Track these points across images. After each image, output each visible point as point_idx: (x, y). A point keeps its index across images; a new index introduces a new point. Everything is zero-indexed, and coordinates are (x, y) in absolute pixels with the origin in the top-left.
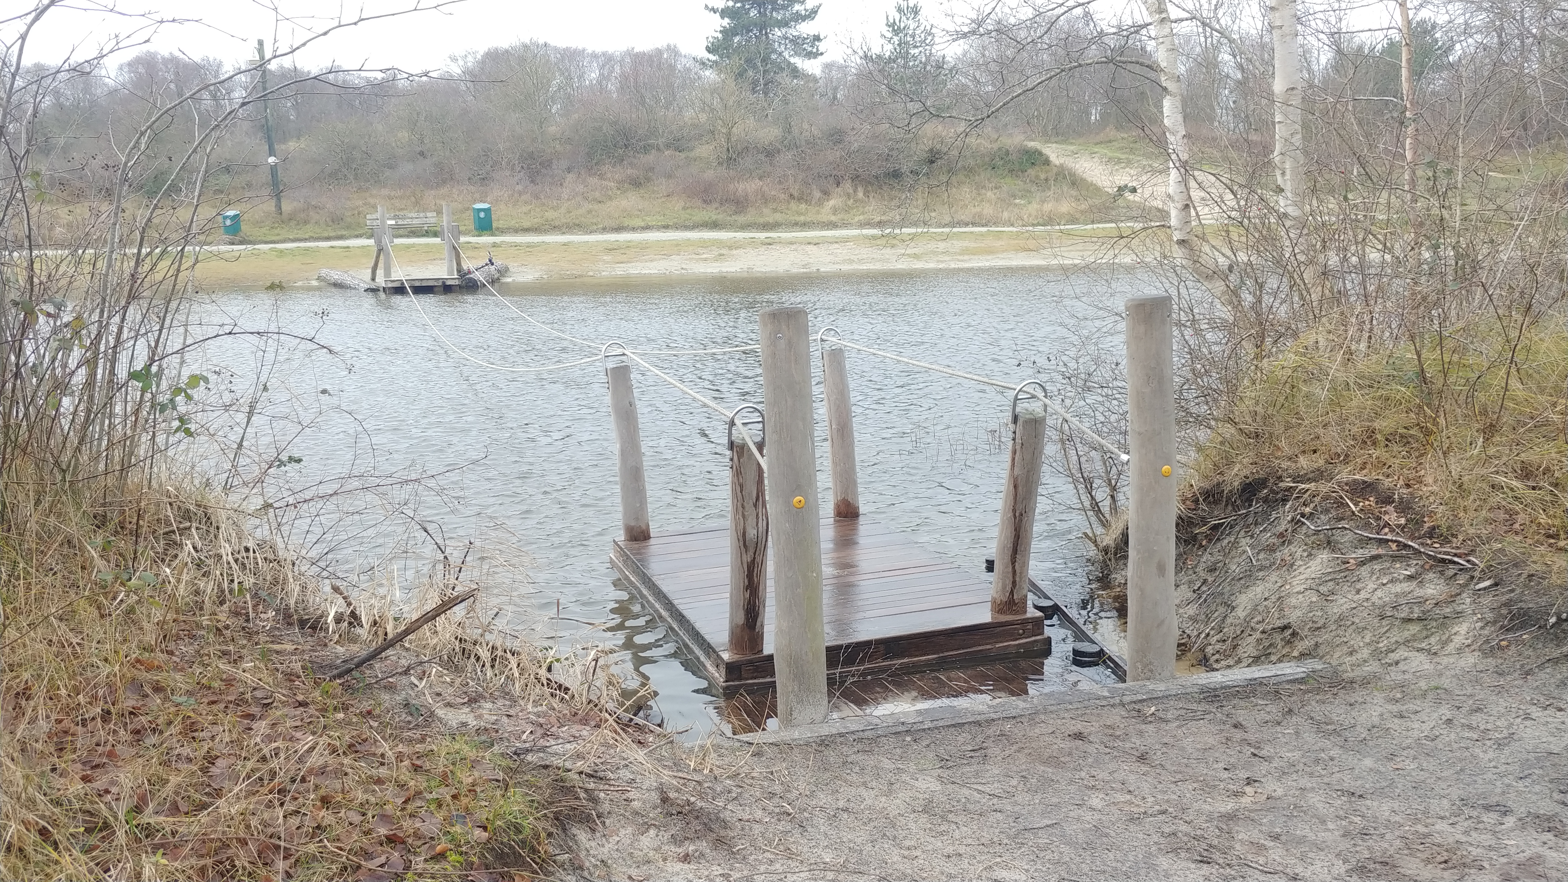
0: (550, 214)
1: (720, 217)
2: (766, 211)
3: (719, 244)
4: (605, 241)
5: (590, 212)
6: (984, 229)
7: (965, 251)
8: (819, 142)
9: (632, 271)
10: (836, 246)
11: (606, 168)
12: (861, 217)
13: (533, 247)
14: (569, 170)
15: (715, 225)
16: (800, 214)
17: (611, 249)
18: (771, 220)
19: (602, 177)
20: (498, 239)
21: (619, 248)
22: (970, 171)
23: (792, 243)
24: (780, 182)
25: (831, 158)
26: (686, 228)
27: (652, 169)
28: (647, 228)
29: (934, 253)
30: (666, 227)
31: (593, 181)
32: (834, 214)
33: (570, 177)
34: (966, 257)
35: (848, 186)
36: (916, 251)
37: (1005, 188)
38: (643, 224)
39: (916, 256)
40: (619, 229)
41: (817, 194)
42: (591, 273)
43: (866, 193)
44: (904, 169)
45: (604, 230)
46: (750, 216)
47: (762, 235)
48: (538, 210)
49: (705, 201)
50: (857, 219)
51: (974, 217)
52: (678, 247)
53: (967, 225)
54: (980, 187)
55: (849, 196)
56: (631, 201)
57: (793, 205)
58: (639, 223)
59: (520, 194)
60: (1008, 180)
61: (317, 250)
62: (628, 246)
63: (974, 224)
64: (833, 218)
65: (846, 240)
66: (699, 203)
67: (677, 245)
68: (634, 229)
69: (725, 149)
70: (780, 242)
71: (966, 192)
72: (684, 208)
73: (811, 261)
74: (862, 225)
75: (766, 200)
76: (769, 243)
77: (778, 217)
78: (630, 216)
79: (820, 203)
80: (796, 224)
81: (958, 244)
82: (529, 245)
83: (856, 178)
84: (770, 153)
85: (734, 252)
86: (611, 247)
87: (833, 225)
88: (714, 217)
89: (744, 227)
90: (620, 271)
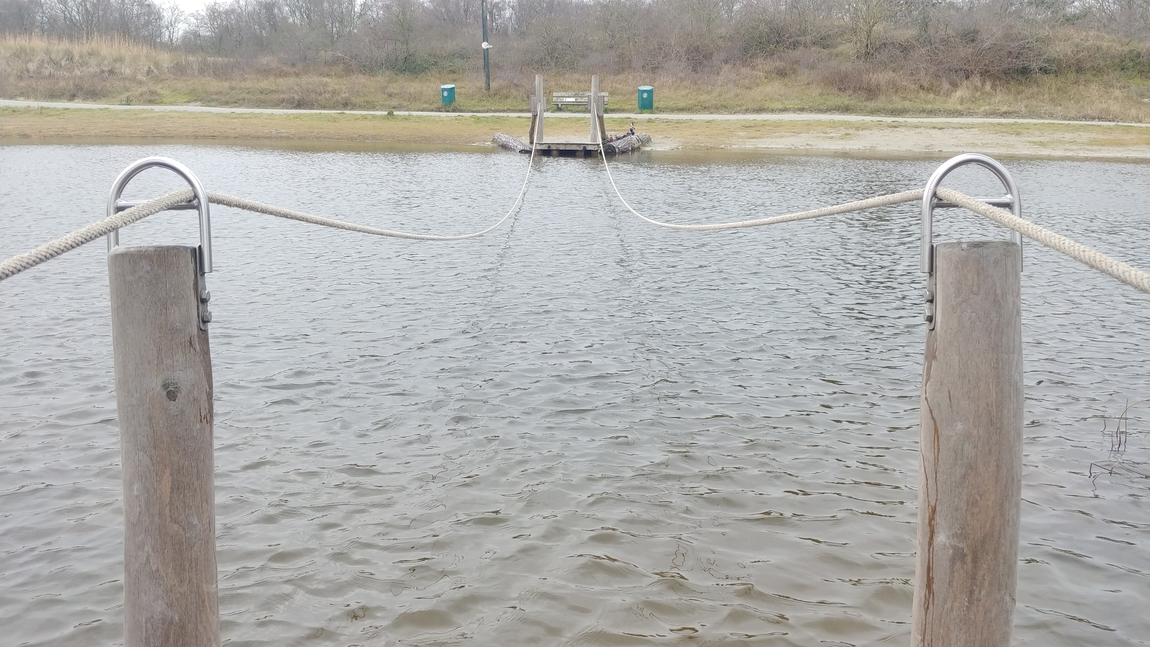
0: (704, 97)
1: (853, 102)
2: (896, 98)
3: (848, 125)
4: (745, 120)
5: (737, 95)
6: (1112, 124)
7: (1093, 142)
8: (953, 40)
9: (760, 146)
10: (961, 131)
11: (759, 61)
12: (987, 107)
13: (681, 123)
14: (726, 62)
15: (846, 110)
16: (927, 102)
17: (746, 127)
18: (899, 107)
19: (753, 68)
20: (653, 116)
21: (756, 126)
22: (1098, 71)
23: (917, 127)
24: (912, 74)
25: (962, 55)
26: (820, 111)
27: (797, 62)
28: (785, 110)
29: (1061, 142)
30: (802, 110)
31: (745, 71)
32: (961, 104)
33: (726, 68)
34: (1095, 148)
35: (976, 80)
36: (1041, 139)
37: (1133, 87)
38: (781, 107)
39: (1042, 144)
40: (760, 110)
41: (946, 86)
42: (723, 146)
43: (994, 87)
44: (1034, 66)
45: (747, 111)
46: (881, 102)
47: (889, 120)
48: (695, 93)
49: (840, 89)
50: (982, 109)
51: (1100, 113)
52: (808, 126)
53: (1093, 119)
54: (1108, 85)
55: (976, 89)
56: (775, 87)
57: (922, 94)
58: (778, 105)
59: (682, 80)
60: (1138, 80)
61: (507, 119)
62: (764, 124)
63: (1100, 119)
64: (959, 107)
65: (971, 126)
66: (835, 91)
67: (809, 125)
68: (773, 111)
69: (864, 45)
70: (906, 125)
71: (1094, 89)
72: (821, 95)
73: (934, 143)
74: (987, 115)
75: (896, 89)
76: (895, 126)
77: (907, 104)
78: (771, 99)
79: (948, 94)
80: (923, 111)
81: (1085, 136)
82: (678, 122)
83: (985, 74)
84: (905, 49)
85: (860, 132)
86: (748, 125)
87: (959, 114)
88: (846, 102)
89: (873, 112)
90: (749, 145)
